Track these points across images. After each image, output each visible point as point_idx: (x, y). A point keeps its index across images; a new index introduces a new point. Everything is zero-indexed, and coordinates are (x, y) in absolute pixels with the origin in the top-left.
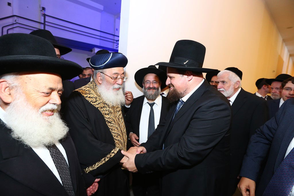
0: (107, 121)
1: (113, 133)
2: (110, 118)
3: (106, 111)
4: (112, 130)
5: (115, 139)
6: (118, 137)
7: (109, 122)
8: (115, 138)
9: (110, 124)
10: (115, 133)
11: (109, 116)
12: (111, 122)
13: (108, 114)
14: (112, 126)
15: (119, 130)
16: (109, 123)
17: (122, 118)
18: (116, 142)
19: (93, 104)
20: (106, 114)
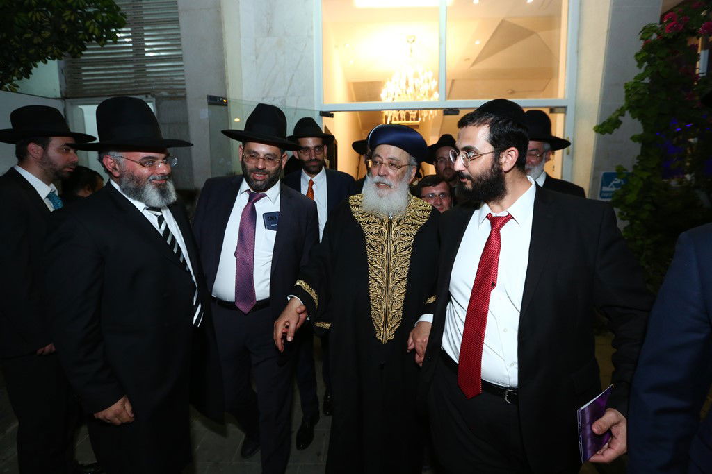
7: (372, 247)
13: (375, 235)
15: (385, 264)
17: (406, 248)
18: (371, 281)
19: (356, 216)
20: (372, 233)
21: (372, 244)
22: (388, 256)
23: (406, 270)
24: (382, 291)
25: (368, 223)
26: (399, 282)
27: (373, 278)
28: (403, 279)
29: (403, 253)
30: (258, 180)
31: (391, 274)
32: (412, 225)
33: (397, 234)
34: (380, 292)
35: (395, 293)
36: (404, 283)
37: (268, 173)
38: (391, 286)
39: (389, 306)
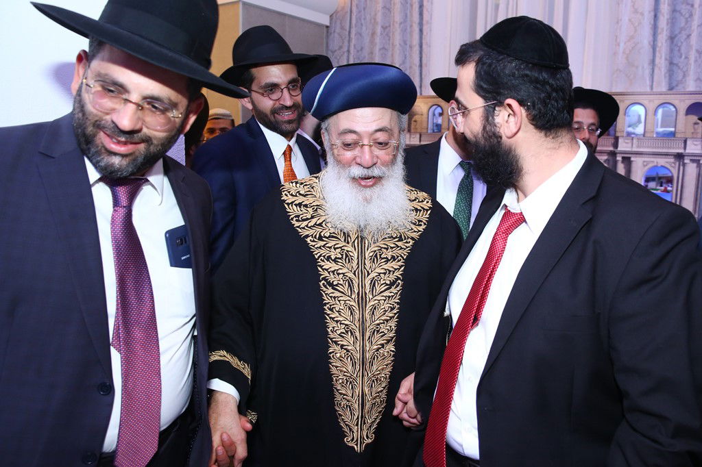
0: (324, 279)
1: (330, 318)
2: (338, 274)
3: (333, 250)
4: (331, 310)
5: (331, 339)
6: (343, 337)
7: (331, 285)
8: (332, 336)
9: (330, 290)
10: (337, 322)
11: (337, 267)
12: (336, 285)
13: (335, 261)
14: (335, 298)
15: (357, 317)
16: (330, 288)
17: (392, 284)
18: (333, 348)
19: (297, 224)
20: (329, 257)
21: (331, 278)
22: (362, 301)
23: (393, 324)
24: (354, 365)
25: (321, 238)
26: (383, 345)
27: (336, 343)
28: (388, 341)
29: (387, 293)
30: (115, 154)
31: (368, 334)
32: (400, 240)
33: (375, 258)
34: (350, 368)
35: (375, 367)
36: (391, 347)
37: (147, 140)
38: (368, 355)
39: (366, 390)
